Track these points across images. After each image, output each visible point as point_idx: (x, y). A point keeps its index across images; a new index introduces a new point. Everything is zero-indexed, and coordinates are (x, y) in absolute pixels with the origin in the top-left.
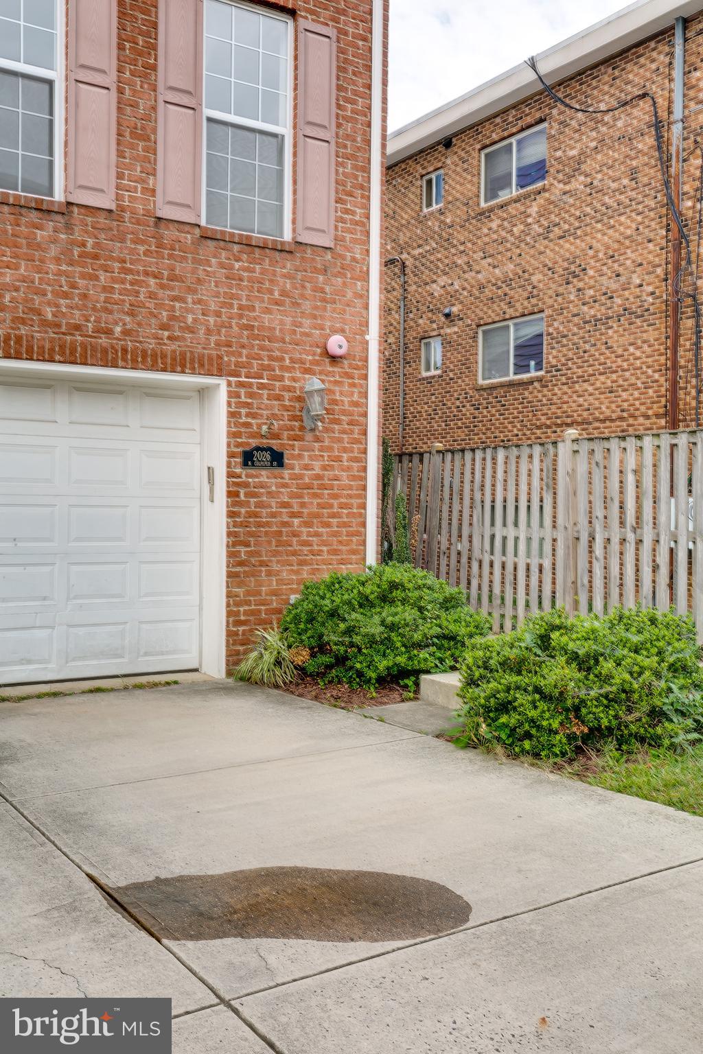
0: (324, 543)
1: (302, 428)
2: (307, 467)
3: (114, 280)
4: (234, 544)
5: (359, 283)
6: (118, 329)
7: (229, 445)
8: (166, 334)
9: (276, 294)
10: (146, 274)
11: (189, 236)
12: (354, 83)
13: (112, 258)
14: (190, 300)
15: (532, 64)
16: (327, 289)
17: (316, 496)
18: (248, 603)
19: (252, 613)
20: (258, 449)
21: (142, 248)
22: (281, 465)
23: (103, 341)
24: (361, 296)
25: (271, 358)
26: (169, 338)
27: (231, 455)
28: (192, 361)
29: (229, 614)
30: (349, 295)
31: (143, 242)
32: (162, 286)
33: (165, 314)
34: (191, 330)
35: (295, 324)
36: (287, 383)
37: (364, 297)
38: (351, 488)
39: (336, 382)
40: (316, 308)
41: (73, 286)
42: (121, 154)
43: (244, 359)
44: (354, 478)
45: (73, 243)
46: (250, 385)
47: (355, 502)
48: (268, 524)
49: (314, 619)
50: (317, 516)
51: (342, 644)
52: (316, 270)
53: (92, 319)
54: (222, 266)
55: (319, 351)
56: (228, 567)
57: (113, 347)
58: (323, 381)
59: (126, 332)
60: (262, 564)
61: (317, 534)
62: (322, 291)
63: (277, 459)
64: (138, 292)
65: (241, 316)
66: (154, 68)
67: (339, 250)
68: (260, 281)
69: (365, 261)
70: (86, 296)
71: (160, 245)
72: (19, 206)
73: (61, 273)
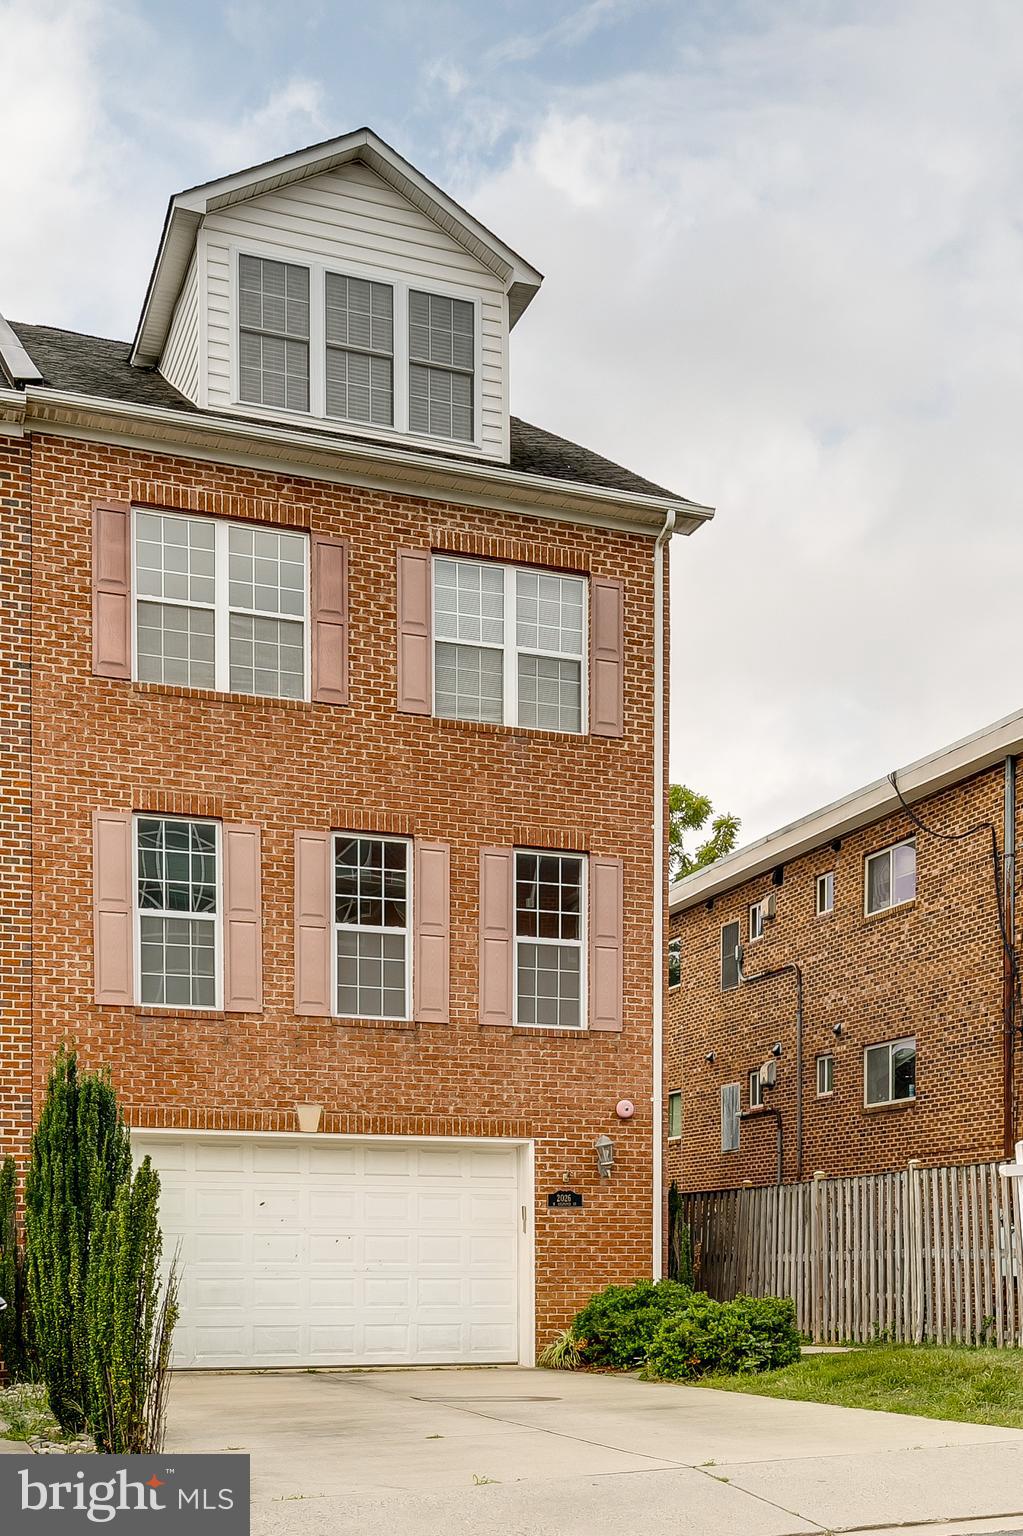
0: (617, 1265)
1: (597, 1175)
2: (601, 1205)
3: (448, 1072)
4: (542, 1265)
5: (645, 1057)
6: (452, 1108)
7: (536, 1190)
8: (487, 1109)
9: (574, 1071)
10: (472, 1066)
11: (504, 1035)
12: (639, 897)
13: (448, 1058)
14: (505, 1082)
15: (894, 779)
16: (617, 1064)
17: (609, 1228)
18: (553, 1311)
19: (557, 1318)
20: (560, 1193)
21: (469, 1048)
22: (580, 1204)
23: (441, 1117)
25: (570, 1121)
26: (489, 1112)
27: (538, 1197)
28: (507, 1128)
29: (537, 1319)
30: (637, 1067)
31: (469, 1043)
32: (484, 1074)
33: (486, 1094)
34: (506, 1105)
35: (589, 1093)
36: (583, 1140)
37: (649, 1067)
38: (640, 1221)
39: (626, 1138)
40: (608, 1080)
41: (420, 1080)
42: (452, 981)
43: (548, 1124)
44: (641, 1213)
45: (420, 1049)
46: (554, 1143)
47: (644, 1232)
48: (568, 1250)
49: (591, 1318)
50: (610, 1244)
51: (607, 1334)
52: (608, 1050)
53: (433, 1102)
54: (530, 1054)
55: (611, 1113)
56: (536, 1282)
57: (448, 1122)
58: (613, 1138)
59: (458, 1110)
60: (565, 1281)
61: (611, 1258)
62: (613, 1065)
63: (577, 1200)
64: (466, 1080)
65: (546, 1092)
66: (477, 915)
67: (627, 1032)
68: (561, 1063)
69: (650, 1038)
70: (428, 1087)
71: (483, 1044)
72: (382, 1028)
73: (411, 1072)
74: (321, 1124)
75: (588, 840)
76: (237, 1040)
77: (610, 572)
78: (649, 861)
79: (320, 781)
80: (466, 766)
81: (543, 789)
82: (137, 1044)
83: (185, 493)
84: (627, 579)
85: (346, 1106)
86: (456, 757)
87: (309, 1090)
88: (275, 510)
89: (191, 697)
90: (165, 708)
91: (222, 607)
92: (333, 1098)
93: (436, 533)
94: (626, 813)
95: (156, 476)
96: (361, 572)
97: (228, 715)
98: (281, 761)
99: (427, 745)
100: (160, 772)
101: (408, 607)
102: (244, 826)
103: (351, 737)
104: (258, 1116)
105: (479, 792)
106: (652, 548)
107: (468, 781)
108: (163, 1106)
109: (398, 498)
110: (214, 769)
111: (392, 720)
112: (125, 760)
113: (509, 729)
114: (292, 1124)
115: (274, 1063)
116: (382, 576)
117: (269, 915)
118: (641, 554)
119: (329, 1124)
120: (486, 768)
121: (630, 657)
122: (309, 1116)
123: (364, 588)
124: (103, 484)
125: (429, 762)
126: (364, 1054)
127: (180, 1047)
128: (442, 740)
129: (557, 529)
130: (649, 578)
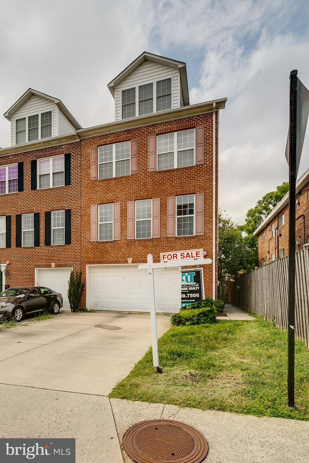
3: (160, 249)
5: (211, 240)
9: (191, 246)
10: (166, 247)
11: (174, 239)
12: (209, 202)
13: (160, 245)
23: (158, 259)
24: (211, 243)
30: (208, 243)
31: (165, 242)
32: (168, 248)
37: (212, 243)
38: (209, 281)
41: (153, 251)
42: (161, 228)
44: (210, 279)
45: (154, 244)
47: (210, 284)
52: (200, 240)
53: (156, 256)
54: (180, 243)
62: (202, 243)
64: (164, 250)
66: (167, 213)
67: (205, 235)
68: (188, 244)
69: (212, 236)
70: (155, 252)
71: (168, 241)
72: (145, 240)
73: (151, 249)
74: (132, 262)
75: (194, 190)
76: (116, 246)
77: (201, 125)
78: (212, 192)
79: (132, 191)
80: (164, 180)
81: (183, 181)
82: (98, 248)
83: (107, 141)
84: (205, 125)
85: (137, 258)
86: (162, 178)
87: (130, 255)
88: (123, 138)
89: (108, 180)
90: (103, 183)
91: (114, 161)
92: (135, 256)
93: (157, 131)
94: (206, 182)
95: (102, 139)
96: (141, 145)
97: (114, 182)
98: (124, 188)
99: (155, 178)
100: (102, 196)
101: (151, 148)
102: (118, 203)
103: (139, 180)
104: (120, 261)
105: (167, 186)
106: (213, 115)
107: (164, 183)
108: (102, 260)
109: (149, 126)
110: (112, 193)
111: (148, 174)
112: (96, 195)
113: (174, 169)
114: (126, 262)
115: (123, 250)
116: (145, 144)
117: (122, 220)
118: (210, 117)
119: (134, 261)
120: (169, 179)
121: (206, 144)
122: (130, 260)
123: (141, 148)
124: (93, 144)
125: (156, 181)
126: (141, 246)
127: (106, 248)
128: (158, 176)
129: (187, 119)
130: (212, 122)
